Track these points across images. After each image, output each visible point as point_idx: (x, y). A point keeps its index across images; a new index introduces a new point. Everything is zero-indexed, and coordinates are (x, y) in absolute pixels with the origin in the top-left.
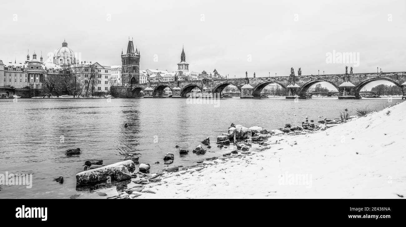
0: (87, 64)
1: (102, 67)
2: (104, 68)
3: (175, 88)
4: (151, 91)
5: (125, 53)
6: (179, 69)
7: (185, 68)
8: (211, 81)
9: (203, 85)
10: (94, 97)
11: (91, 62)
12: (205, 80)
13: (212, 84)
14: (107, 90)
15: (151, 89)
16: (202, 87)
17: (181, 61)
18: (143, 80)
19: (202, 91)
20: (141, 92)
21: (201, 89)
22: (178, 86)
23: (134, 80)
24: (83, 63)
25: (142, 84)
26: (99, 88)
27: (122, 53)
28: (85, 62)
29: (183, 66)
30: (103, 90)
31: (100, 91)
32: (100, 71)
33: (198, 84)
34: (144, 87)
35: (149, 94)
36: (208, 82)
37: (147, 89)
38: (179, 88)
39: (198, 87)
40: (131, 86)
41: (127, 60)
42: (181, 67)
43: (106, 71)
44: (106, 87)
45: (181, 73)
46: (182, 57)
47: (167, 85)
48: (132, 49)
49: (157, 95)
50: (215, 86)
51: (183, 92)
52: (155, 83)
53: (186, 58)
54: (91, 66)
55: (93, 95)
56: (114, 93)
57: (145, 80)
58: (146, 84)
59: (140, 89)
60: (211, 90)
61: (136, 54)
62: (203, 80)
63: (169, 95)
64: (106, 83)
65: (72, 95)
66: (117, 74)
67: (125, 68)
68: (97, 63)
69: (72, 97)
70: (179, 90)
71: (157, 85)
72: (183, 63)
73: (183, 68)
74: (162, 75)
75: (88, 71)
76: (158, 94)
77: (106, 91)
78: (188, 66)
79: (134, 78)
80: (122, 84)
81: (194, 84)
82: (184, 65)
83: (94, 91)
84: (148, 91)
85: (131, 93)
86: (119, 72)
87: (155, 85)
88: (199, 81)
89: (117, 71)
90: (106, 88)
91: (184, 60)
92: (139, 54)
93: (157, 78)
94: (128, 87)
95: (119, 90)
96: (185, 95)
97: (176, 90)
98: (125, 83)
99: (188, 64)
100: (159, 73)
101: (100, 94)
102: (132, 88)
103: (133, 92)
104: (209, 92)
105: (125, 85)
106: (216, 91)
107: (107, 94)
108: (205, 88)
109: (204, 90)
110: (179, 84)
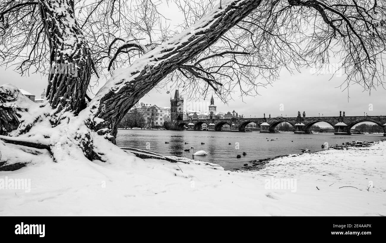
0: (148, 106)
1: (159, 108)
2: (160, 109)
3: (211, 124)
4: (192, 126)
5: (173, 98)
6: (210, 110)
7: (214, 109)
8: (237, 119)
9: (231, 123)
10: (154, 129)
11: (150, 105)
12: (234, 119)
13: (239, 122)
14: (162, 124)
15: (192, 124)
16: (231, 124)
17: (211, 104)
19: (231, 126)
20: (184, 126)
21: (231, 125)
22: (213, 123)
23: (180, 118)
24: (146, 105)
25: (186, 121)
26: (157, 123)
27: (171, 99)
28: (147, 105)
29: (212, 107)
30: (159, 124)
31: (157, 125)
32: (157, 111)
33: (228, 121)
34: (187, 122)
35: (191, 128)
36: (236, 120)
37: (190, 124)
38: (213, 124)
39: (227, 123)
40: (178, 122)
41: (174, 103)
42: (211, 109)
43: (161, 111)
44: (161, 122)
45: (212, 113)
46: (211, 101)
47: (205, 121)
48: (178, 96)
49: (197, 129)
50: (241, 123)
51: (216, 127)
52: (195, 120)
53: (214, 102)
54: (152, 107)
55: (153, 128)
56: (166, 126)
57: (186, 118)
58: (188, 121)
59: (184, 124)
60: (238, 126)
61: (180, 99)
62: (232, 119)
63: (203, 129)
64: (161, 119)
65: (139, 127)
66: (166, 113)
67: (173, 109)
68: (155, 105)
69: (140, 129)
70: (214, 126)
71: (197, 122)
72: (212, 105)
73: (212, 109)
74: (198, 114)
75: (149, 111)
76: (197, 128)
77: (161, 125)
78: (216, 108)
79: (179, 116)
80: (171, 121)
81: (224, 121)
82: (213, 107)
83: (153, 125)
84: (191, 126)
85: (178, 127)
86: (168, 112)
87: (195, 122)
88: (229, 119)
89: (166, 111)
90: (161, 123)
91: (213, 104)
92: (183, 99)
93: (194, 116)
94: (176, 123)
95: (169, 125)
96: (218, 129)
97: (212, 126)
98: (173, 120)
99: (216, 107)
100: (195, 113)
101: (157, 127)
102: (178, 124)
103: (179, 126)
104: (236, 127)
105: (174, 121)
106: (242, 127)
107: (162, 127)
108: (233, 125)
109: (233, 126)
110: (213, 121)
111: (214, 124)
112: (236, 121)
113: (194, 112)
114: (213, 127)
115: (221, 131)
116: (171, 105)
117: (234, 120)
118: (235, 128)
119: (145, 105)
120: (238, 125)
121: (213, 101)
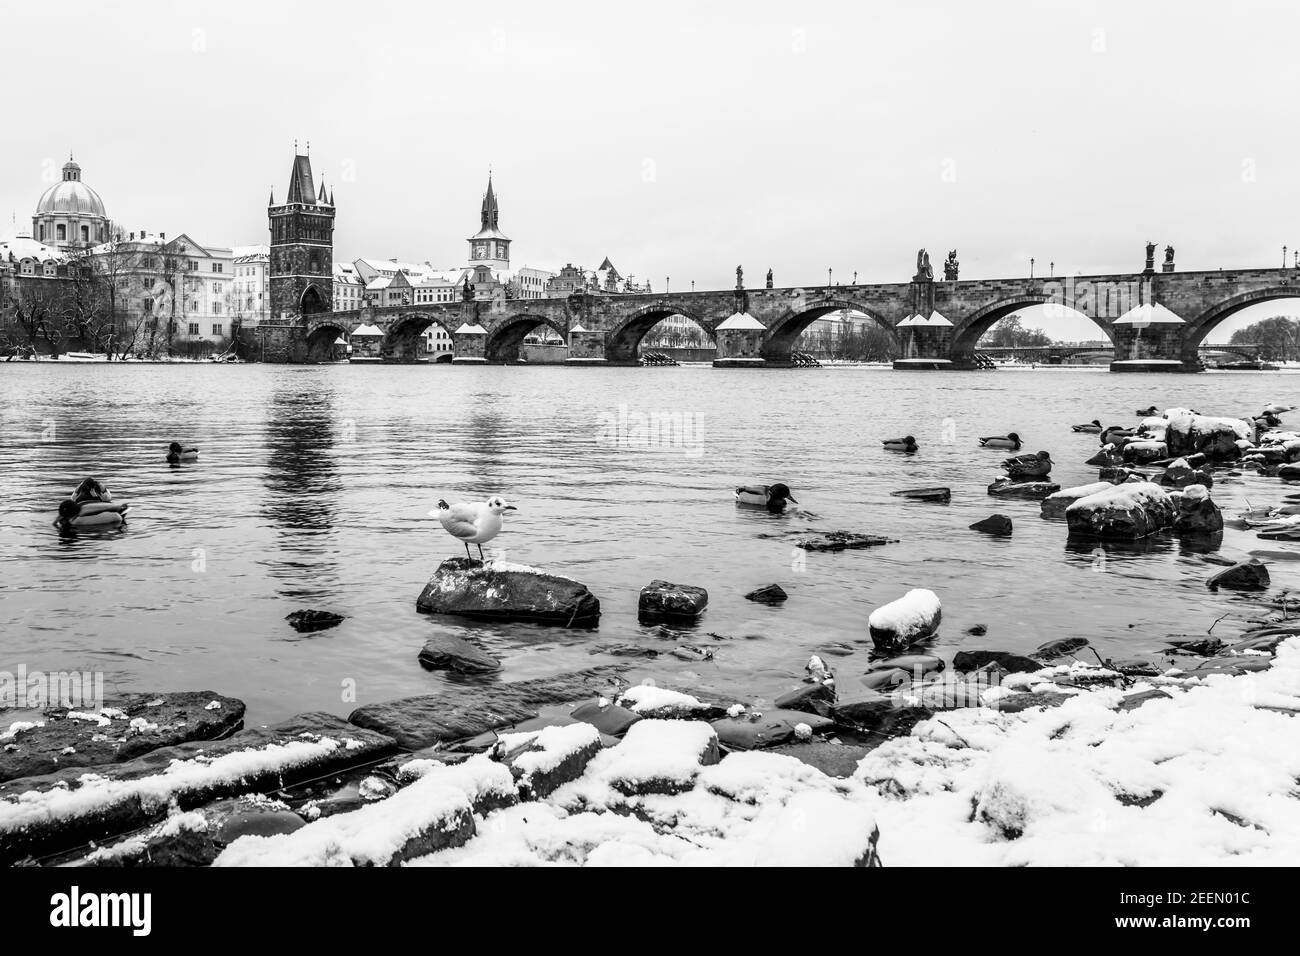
0: (149, 240)
1: (203, 250)
2: (209, 256)
3: (465, 329)
4: (376, 338)
5: (282, 200)
6: (475, 257)
7: (497, 255)
8: (599, 301)
9: (569, 318)
10: (178, 360)
11: (162, 235)
12: (580, 299)
13: (605, 313)
14: (220, 334)
15: (375, 331)
16: (566, 325)
17: (484, 229)
18: (343, 299)
19: (565, 338)
20: (339, 341)
21: (564, 331)
22: (476, 321)
23: (315, 300)
24: (137, 239)
25: (343, 314)
26: (194, 329)
27: (271, 202)
28: (143, 234)
29: (489, 245)
30: (206, 334)
31: (195, 338)
32: (196, 268)
33: (551, 313)
34: (350, 323)
35: (369, 350)
36: (590, 305)
37: (363, 330)
38: (478, 329)
39: (550, 323)
40: (305, 321)
41: (288, 226)
42: (482, 251)
43: (217, 268)
44: (217, 322)
45: (482, 272)
46: (485, 214)
47: (436, 315)
48: (307, 186)
49: (397, 355)
50: (618, 320)
51: (492, 343)
52: (391, 310)
53: (499, 216)
54: (163, 247)
55: (171, 353)
56: (243, 346)
57: (349, 298)
58: (355, 314)
59: (336, 331)
60: (601, 336)
61: (319, 203)
62: (571, 297)
63: (439, 354)
64: (216, 308)
65: (101, 350)
66: (251, 278)
67: (281, 255)
68: (184, 236)
69: (103, 358)
70: (479, 336)
71: (396, 318)
72: (489, 234)
73: (488, 255)
74: (413, 281)
75: (152, 265)
76: (401, 348)
77: (216, 339)
78: (506, 248)
79: (312, 291)
80: (272, 314)
81: (534, 311)
82: (493, 244)
83: (175, 339)
84: (365, 339)
85: (302, 346)
86: (259, 270)
87: (390, 317)
88: (557, 302)
89: (251, 267)
90: (217, 329)
91: (494, 226)
92: (332, 203)
93: (396, 291)
94: (292, 325)
95: (259, 337)
96: (500, 354)
97: (469, 336)
98: (281, 309)
99: (509, 241)
100: (400, 275)
101: (195, 350)
102: (306, 329)
103: (311, 341)
104: (594, 343)
105: (283, 316)
106: (621, 338)
107: (221, 348)
108: (578, 328)
109: (575, 335)
110: (478, 312)
111: (484, 326)
112: (594, 310)
113: (395, 268)
114: (475, 342)
115: (521, 364)
116: (273, 238)
117: (580, 303)
118: (584, 349)
119: (132, 235)
120: (600, 331)
121: (496, 214)
